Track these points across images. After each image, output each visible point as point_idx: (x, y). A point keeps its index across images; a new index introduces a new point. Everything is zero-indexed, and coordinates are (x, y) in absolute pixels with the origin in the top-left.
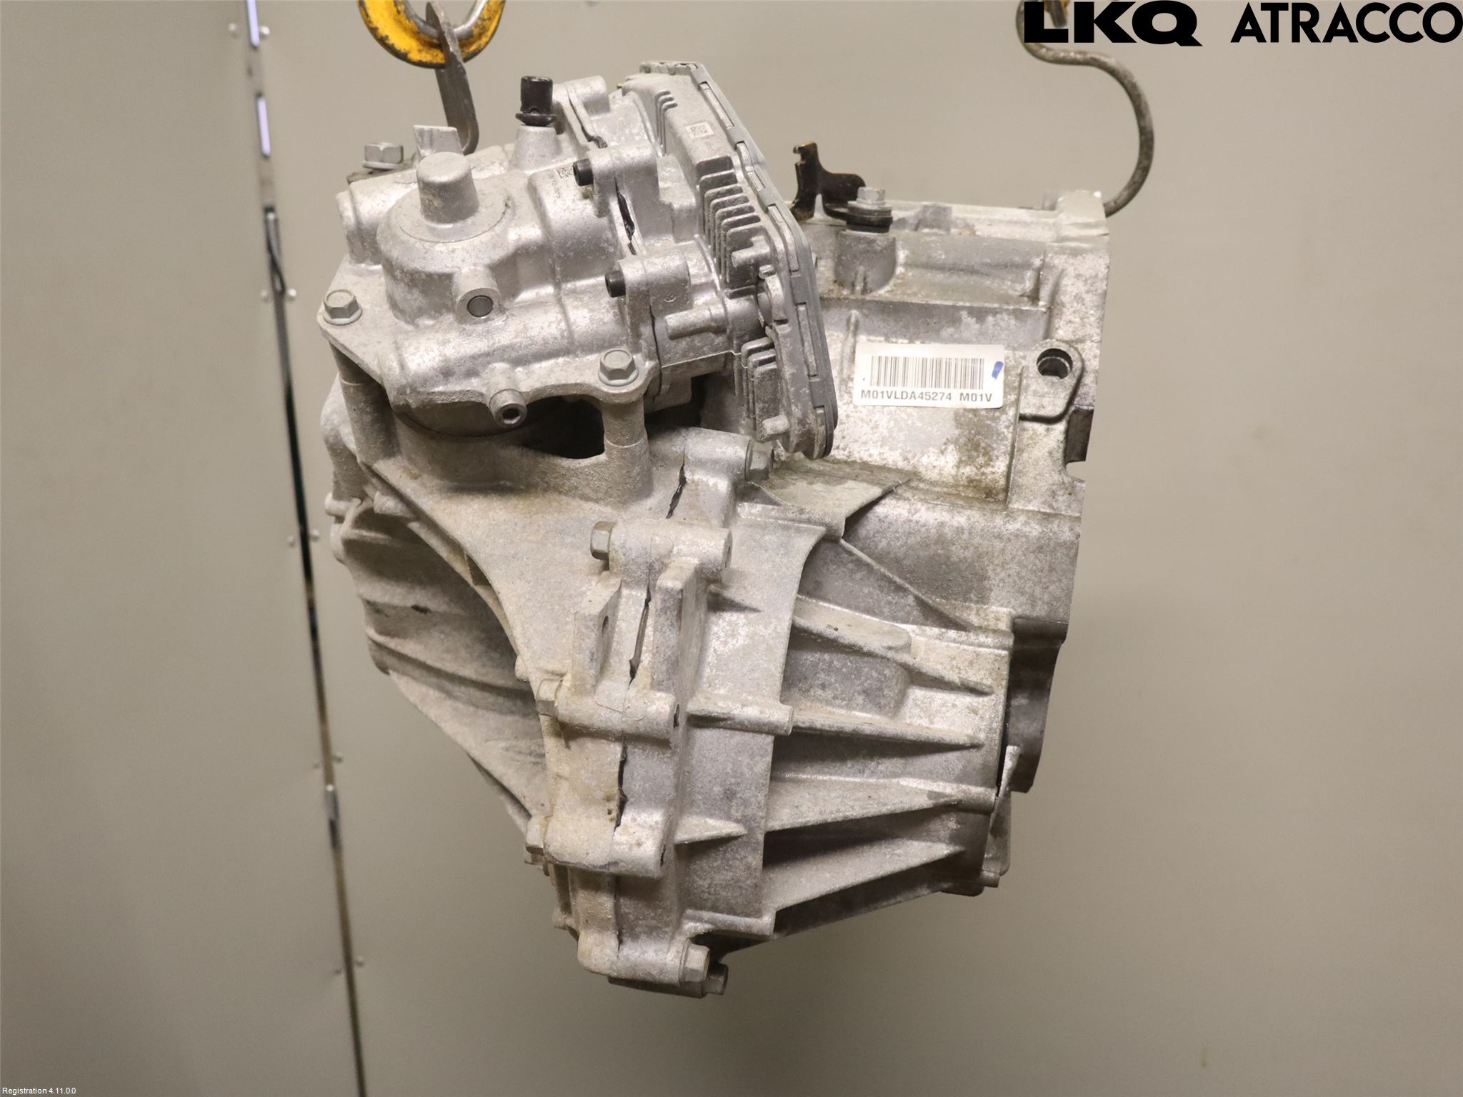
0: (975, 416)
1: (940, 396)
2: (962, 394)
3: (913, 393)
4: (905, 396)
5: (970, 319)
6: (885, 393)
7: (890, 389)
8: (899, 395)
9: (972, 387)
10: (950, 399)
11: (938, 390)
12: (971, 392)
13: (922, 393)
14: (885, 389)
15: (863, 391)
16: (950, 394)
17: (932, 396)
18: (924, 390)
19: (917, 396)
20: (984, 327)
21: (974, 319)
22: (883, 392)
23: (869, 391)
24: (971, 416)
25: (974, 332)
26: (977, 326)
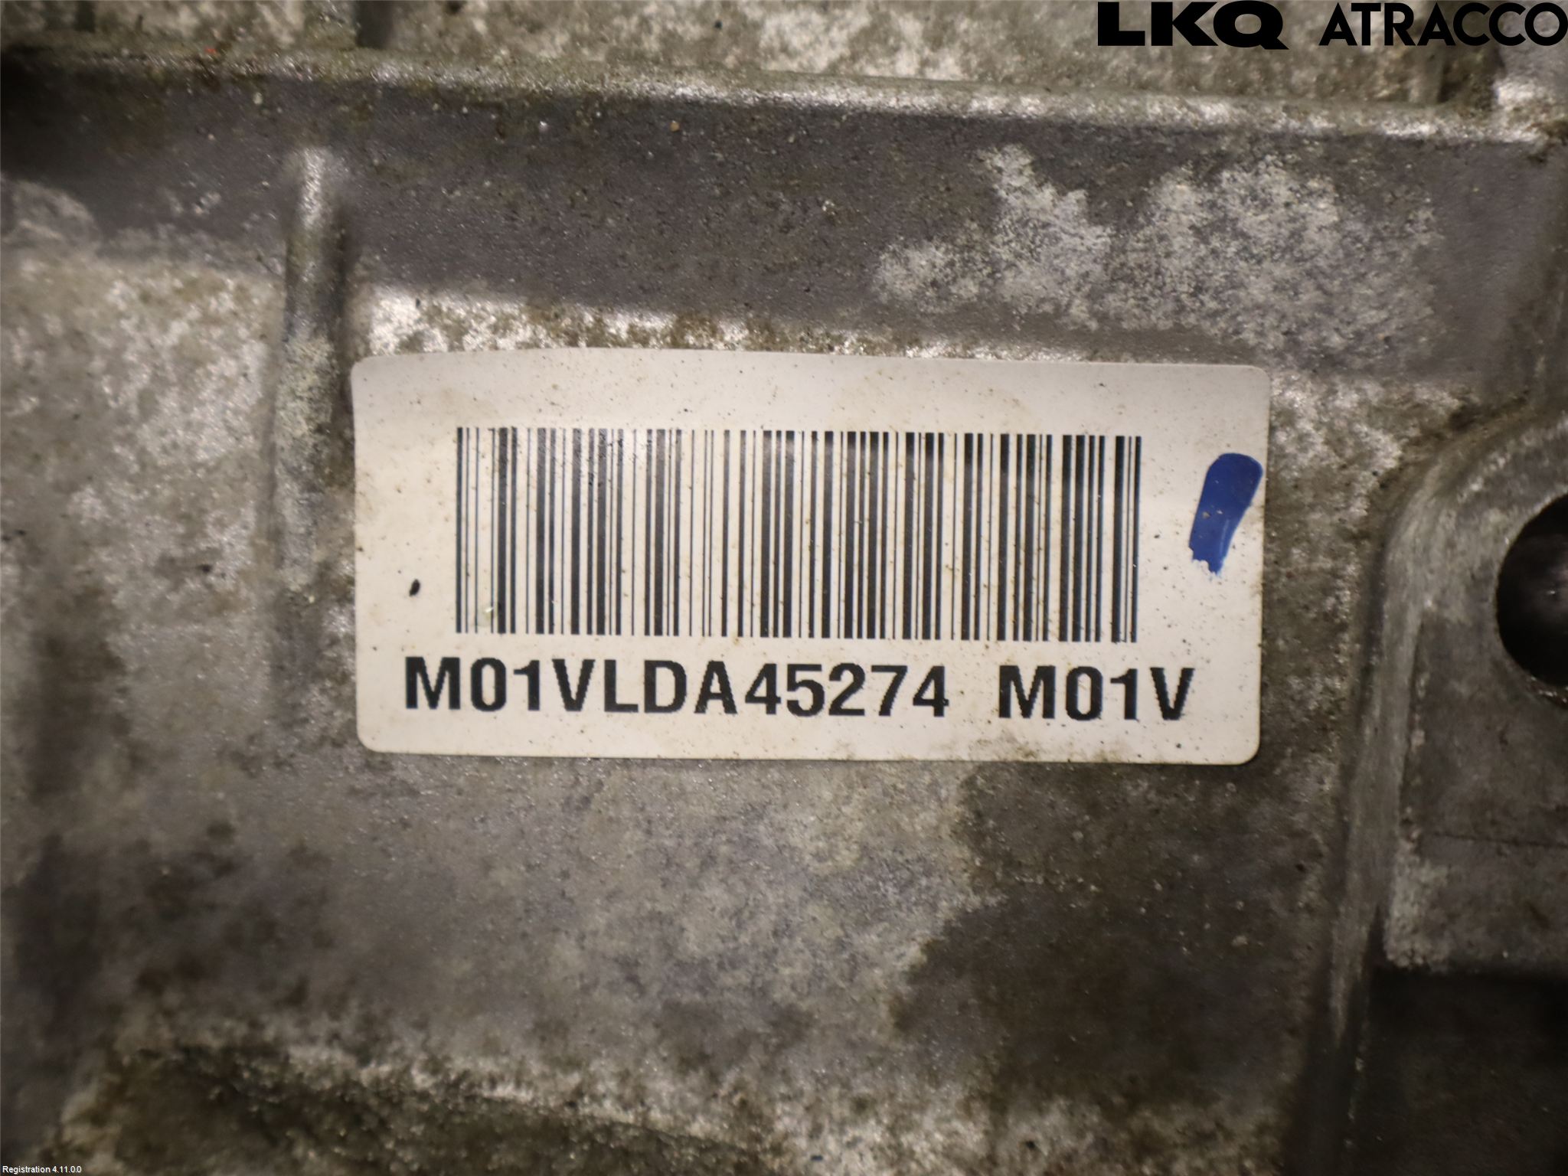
0: (1094, 808)
1: (877, 685)
2: (1009, 675)
3: (716, 668)
4: (665, 692)
5: (1048, 193)
6: (548, 678)
7: (576, 648)
8: (630, 689)
9: (1073, 628)
10: (939, 705)
11: (863, 651)
12: (1063, 656)
13: (769, 671)
14: (546, 648)
15: (415, 666)
16: (937, 675)
17: (832, 691)
18: (782, 652)
19: (739, 693)
20: (1136, 242)
21: (1076, 196)
22: (532, 671)
23: (450, 665)
24: (1065, 808)
25: (1072, 270)
26: (1097, 238)
